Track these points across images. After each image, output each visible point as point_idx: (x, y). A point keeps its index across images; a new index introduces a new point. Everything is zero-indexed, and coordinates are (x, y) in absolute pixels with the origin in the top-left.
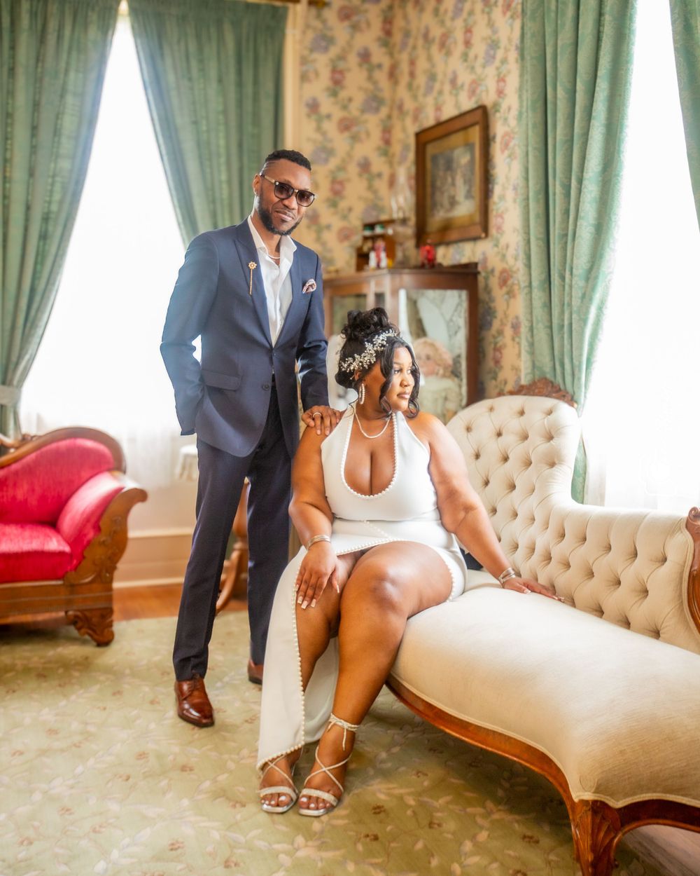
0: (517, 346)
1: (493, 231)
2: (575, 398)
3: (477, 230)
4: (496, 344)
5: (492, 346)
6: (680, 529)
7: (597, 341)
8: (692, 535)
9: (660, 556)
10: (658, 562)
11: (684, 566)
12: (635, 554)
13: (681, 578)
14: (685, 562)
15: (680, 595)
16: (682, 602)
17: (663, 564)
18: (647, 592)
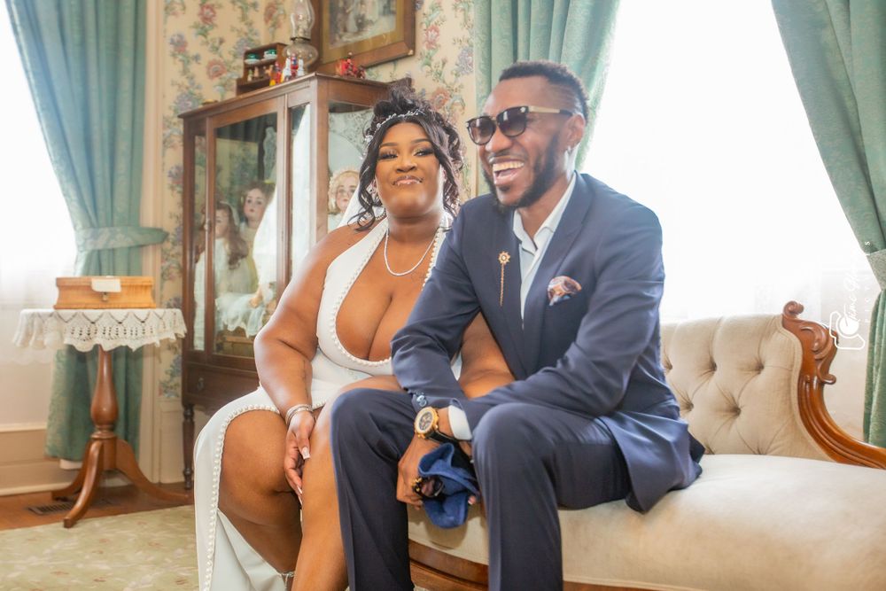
1: (421, 46)
3: (403, 49)
6: (776, 329)
7: (585, 149)
8: (795, 333)
9: (754, 362)
10: (752, 370)
11: (791, 371)
12: (713, 367)
13: (789, 386)
14: (792, 366)
15: (790, 407)
16: (794, 416)
17: (759, 373)
18: (736, 411)
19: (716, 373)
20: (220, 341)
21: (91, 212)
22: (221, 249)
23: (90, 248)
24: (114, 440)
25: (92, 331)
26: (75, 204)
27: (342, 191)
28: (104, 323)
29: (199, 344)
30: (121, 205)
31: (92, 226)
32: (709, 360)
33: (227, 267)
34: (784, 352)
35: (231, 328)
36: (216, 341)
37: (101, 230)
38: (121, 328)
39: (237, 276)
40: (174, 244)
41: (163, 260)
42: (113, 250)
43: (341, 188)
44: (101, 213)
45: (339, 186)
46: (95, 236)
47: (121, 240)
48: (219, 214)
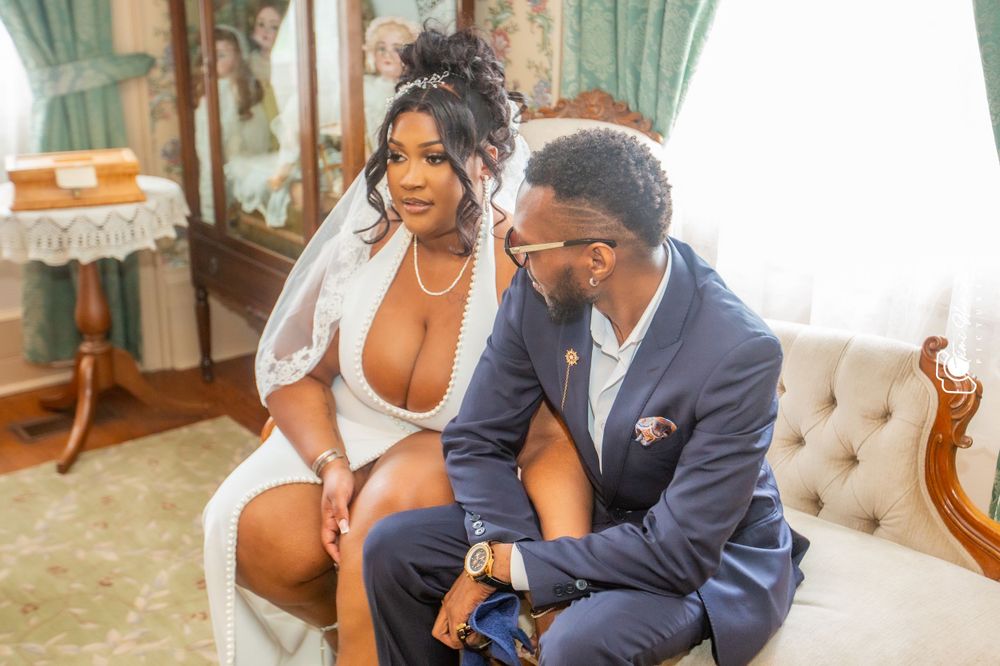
0: (539, 32)
2: (659, 125)
4: (496, 24)
5: (490, 26)
6: (912, 370)
8: (931, 379)
9: (881, 409)
10: (877, 419)
11: (922, 428)
12: (832, 401)
13: (917, 446)
14: (924, 422)
15: (916, 470)
16: (918, 481)
17: (886, 422)
18: (853, 460)
19: (837, 411)
20: (233, 218)
21: (45, 45)
22: (229, 94)
23: (50, 93)
24: (109, 355)
25: (65, 240)
26: (22, 36)
27: (383, 49)
28: (79, 230)
29: (208, 216)
30: (86, 30)
31: (48, 63)
32: (828, 394)
33: (237, 117)
34: (916, 405)
35: (248, 207)
36: (230, 217)
37: (61, 68)
38: (102, 235)
39: (252, 129)
40: (164, 70)
41: (152, 93)
42: (82, 94)
43: (381, 45)
44: (59, 45)
45: (378, 43)
46: (55, 78)
47: (90, 77)
48: (221, 46)
